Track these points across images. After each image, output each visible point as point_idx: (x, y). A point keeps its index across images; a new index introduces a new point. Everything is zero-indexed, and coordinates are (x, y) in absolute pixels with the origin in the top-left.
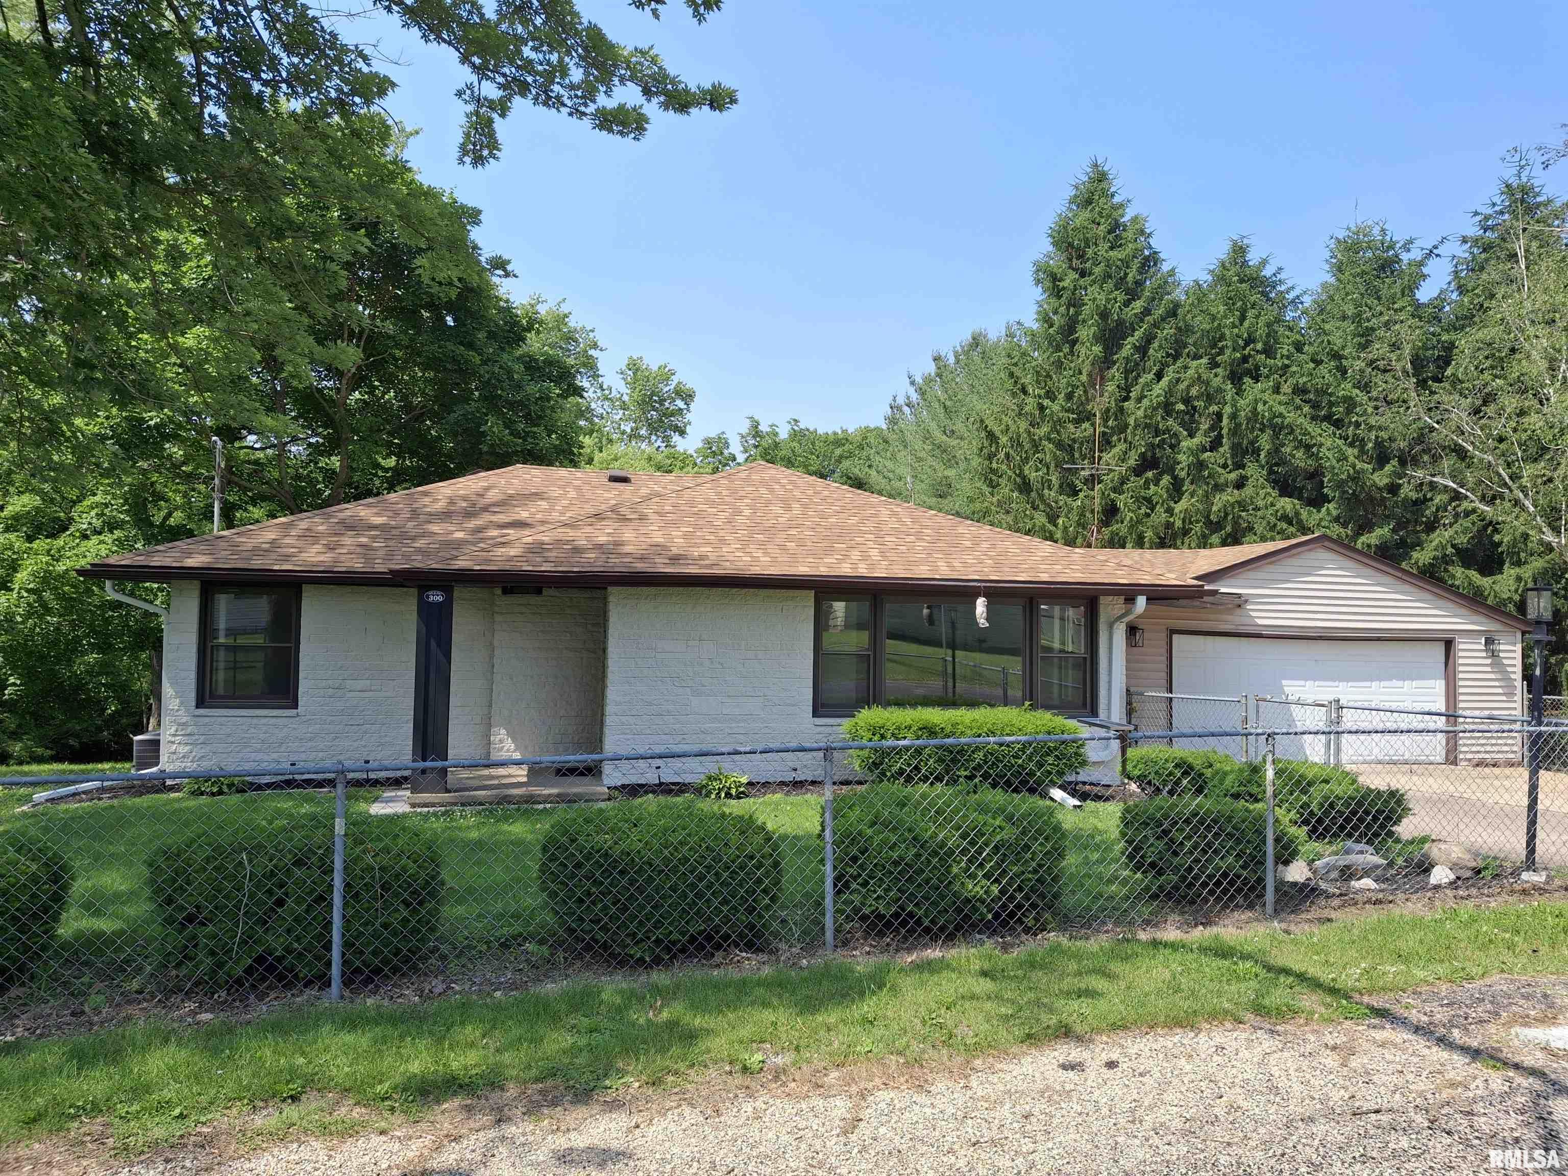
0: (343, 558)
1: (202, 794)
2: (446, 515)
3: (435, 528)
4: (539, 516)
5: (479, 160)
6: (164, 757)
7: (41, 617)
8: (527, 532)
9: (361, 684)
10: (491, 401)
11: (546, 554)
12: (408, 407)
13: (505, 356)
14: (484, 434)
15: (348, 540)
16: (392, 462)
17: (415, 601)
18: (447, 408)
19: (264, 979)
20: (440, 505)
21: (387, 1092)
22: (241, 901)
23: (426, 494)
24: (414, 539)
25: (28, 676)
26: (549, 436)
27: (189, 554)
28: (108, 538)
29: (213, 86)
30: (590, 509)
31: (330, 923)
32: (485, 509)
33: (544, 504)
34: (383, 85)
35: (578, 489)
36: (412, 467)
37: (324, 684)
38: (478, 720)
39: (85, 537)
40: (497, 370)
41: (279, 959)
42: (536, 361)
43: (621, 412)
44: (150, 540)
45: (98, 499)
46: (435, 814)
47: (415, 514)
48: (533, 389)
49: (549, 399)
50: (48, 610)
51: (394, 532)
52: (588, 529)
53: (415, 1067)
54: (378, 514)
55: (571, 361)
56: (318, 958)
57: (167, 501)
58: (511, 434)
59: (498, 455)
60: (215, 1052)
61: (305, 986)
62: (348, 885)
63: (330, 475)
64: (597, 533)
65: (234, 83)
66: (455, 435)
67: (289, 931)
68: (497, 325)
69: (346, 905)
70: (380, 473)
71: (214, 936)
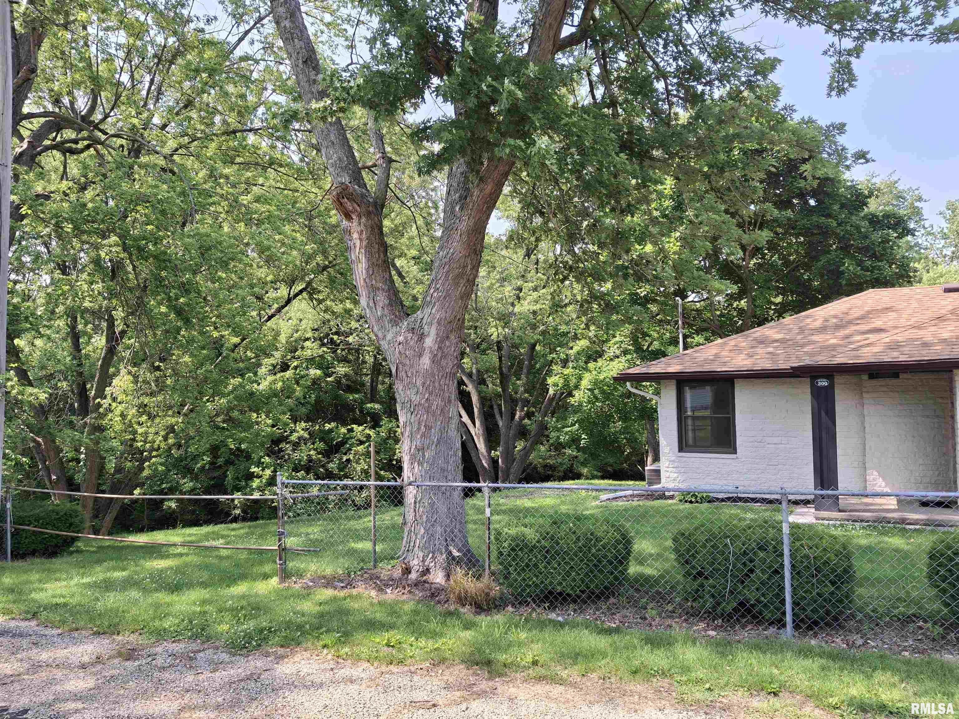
0: (758, 361)
1: (686, 501)
2: (823, 329)
3: (815, 338)
4: (890, 324)
5: (841, 91)
6: (663, 480)
7: (593, 403)
8: (883, 335)
9: (776, 440)
10: (845, 249)
11: (901, 349)
12: (787, 263)
13: (854, 218)
14: (843, 273)
15: (761, 350)
16: (779, 299)
17: (809, 386)
18: (815, 258)
19: (743, 616)
20: (818, 324)
21: (836, 704)
22: (728, 568)
23: (807, 317)
24: (803, 346)
25: (590, 435)
26: (890, 267)
27: (669, 365)
28: (623, 359)
29: (675, 96)
30: (929, 314)
31: (783, 588)
32: (850, 322)
33: (892, 315)
34: (773, 63)
35: (919, 301)
36: (793, 301)
37: (751, 439)
38: (856, 464)
39: (611, 360)
40: (849, 228)
41: (753, 606)
42: (877, 217)
43: (943, 242)
44: (643, 359)
45: (617, 339)
46: (834, 526)
47: (802, 330)
48: (877, 236)
49: (888, 241)
50: (597, 399)
51: (790, 343)
52: (933, 329)
53: (854, 692)
54: (778, 332)
55: (902, 212)
56: (778, 609)
57: (649, 336)
58: (861, 270)
59: (852, 285)
60: (723, 655)
61: (770, 625)
62: (793, 566)
63: (741, 312)
64: (940, 331)
65: (688, 89)
66: (822, 276)
67: (757, 589)
68: (846, 198)
69: (793, 578)
70: (773, 307)
71: (714, 587)
